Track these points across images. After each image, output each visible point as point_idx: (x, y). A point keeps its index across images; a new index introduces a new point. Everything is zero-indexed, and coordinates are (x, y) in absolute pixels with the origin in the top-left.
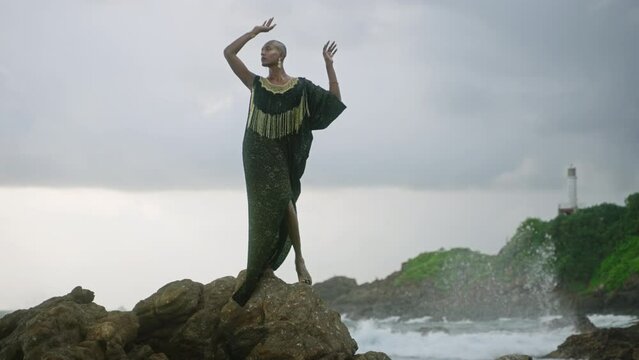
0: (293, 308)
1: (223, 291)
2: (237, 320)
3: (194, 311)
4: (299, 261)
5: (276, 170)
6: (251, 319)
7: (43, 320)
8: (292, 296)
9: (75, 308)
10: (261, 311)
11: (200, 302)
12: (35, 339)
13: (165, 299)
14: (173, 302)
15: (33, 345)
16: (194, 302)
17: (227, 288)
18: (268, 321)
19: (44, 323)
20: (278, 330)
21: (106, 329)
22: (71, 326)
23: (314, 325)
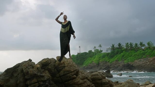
0: (70, 62)
1: (53, 60)
2: (59, 64)
4: (70, 54)
5: (65, 38)
6: (62, 64)
8: (69, 60)
11: (51, 62)
13: (44, 61)
14: (46, 62)
15: (25, 68)
16: (50, 62)
18: (65, 64)
19: (27, 65)
20: (68, 66)
22: (31, 65)
23: (74, 65)
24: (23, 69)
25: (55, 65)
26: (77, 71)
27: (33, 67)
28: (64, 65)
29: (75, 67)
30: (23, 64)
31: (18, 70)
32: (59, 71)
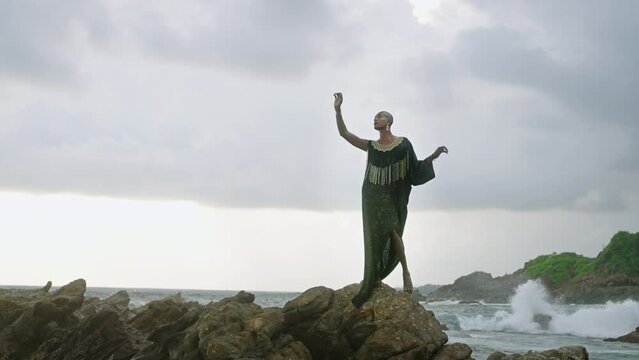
0: (395, 310)
2: (355, 318)
3: (326, 309)
4: (406, 274)
6: (365, 317)
7: (214, 316)
8: (396, 301)
9: (239, 307)
10: (372, 311)
11: (330, 304)
12: (207, 329)
13: (305, 301)
14: (310, 303)
16: (326, 304)
17: (352, 293)
18: (377, 319)
19: (215, 318)
20: (383, 326)
21: (257, 323)
23: (410, 324)
24: (200, 335)
25: (341, 318)
26: (416, 350)
27: (241, 329)
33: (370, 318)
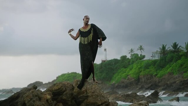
0: (95, 90)
1: (69, 86)
2: (79, 93)
4: (94, 77)
6: (83, 93)
7: (30, 94)
10: (86, 90)
11: (66, 89)
12: (29, 100)
13: (56, 88)
14: (59, 89)
15: (29, 101)
16: (64, 89)
18: (89, 93)
19: (30, 95)
20: (92, 96)
21: (48, 97)
22: (36, 96)
23: (101, 94)
24: (26, 102)
25: (72, 94)
26: (106, 103)
27: (40, 99)
28: (87, 94)
29: (103, 97)
30: (24, 94)
31: (17, 103)
32: (79, 103)
33: (86, 93)
